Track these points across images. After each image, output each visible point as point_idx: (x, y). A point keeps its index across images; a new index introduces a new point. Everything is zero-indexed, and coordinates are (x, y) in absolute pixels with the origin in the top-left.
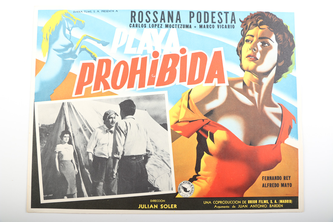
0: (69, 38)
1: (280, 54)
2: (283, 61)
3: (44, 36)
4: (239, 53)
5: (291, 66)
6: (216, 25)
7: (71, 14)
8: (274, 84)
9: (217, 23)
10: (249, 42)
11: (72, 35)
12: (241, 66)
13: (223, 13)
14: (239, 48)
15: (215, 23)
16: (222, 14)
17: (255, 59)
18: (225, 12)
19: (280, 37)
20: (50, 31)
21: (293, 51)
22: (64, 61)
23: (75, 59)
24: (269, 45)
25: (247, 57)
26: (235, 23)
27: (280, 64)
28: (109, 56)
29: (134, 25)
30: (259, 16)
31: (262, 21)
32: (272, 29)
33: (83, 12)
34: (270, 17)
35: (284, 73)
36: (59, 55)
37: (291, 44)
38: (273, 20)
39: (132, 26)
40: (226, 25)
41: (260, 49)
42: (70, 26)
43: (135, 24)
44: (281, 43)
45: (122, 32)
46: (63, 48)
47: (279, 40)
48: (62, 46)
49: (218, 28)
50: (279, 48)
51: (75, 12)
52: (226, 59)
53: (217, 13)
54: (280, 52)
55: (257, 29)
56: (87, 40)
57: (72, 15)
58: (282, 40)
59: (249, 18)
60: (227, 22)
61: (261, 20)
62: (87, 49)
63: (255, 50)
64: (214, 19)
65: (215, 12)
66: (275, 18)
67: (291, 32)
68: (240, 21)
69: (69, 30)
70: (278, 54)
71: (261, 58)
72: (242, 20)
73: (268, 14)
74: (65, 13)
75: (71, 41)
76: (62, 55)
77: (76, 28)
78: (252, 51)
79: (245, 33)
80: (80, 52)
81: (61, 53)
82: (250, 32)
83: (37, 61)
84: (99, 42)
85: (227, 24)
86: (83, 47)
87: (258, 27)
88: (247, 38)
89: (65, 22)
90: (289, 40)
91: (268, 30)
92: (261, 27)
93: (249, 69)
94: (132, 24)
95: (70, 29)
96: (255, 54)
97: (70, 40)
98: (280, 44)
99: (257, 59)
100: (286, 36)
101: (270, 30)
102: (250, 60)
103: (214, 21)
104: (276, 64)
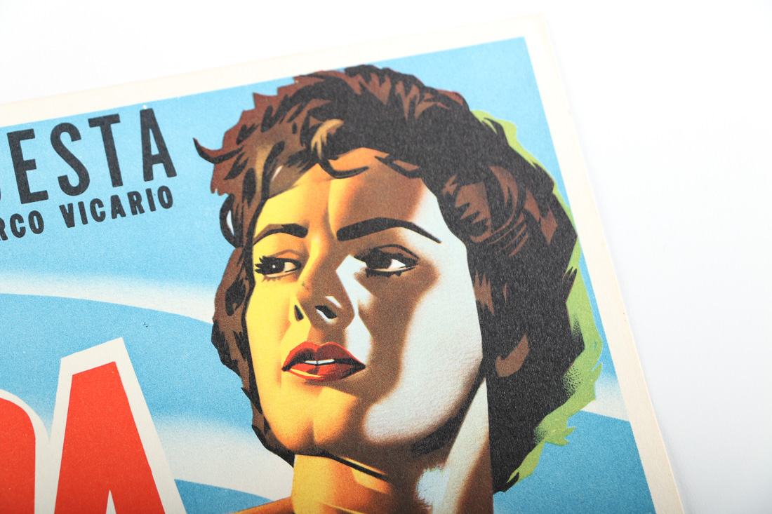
1: (495, 302)
2: (525, 340)
4: (236, 354)
5: (580, 364)
6: (50, 210)
8: (498, 497)
9: (58, 197)
10: (280, 268)
12: (264, 432)
13: (83, 128)
14: (225, 319)
15: (43, 196)
16: (75, 136)
17: (342, 368)
18: (93, 122)
19: (472, 197)
21: (573, 264)
24: (411, 260)
25: (287, 368)
26: (171, 172)
27: (507, 367)
30: (314, 104)
31: (339, 130)
32: (408, 159)
34: (382, 91)
35: (549, 410)
37: (549, 228)
38: (406, 106)
40: (115, 200)
41: (360, 296)
44: (487, 235)
47: (469, 220)
49: (70, 223)
50: (478, 264)
52: (158, 407)
53: (43, 137)
54: (487, 288)
55: (318, 181)
58: (485, 214)
59: (253, 128)
60: (117, 180)
61: (332, 124)
63: (330, 314)
64: (29, 173)
65: (29, 134)
66: (414, 91)
67: (530, 154)
68: (203, 152)
70: (478, 303)
71: (377, 356)
72: (214, 143)
73: (368, 79)
78: (316, 322)
79: (247, 223)
82: (277, 210)
85: (122, 193)
87: (317, 167)
88: (262, 250)
90: (531, 206)
91: (389, 173)
92: (336, 164)
93: (319, 437)
96: (337, 335)
98: (479, 239)
99: (358, 366)
100: (507, 183)
101: (398, 169)
102: (311, 382)
103: (33, 189)
104: (485, 370)
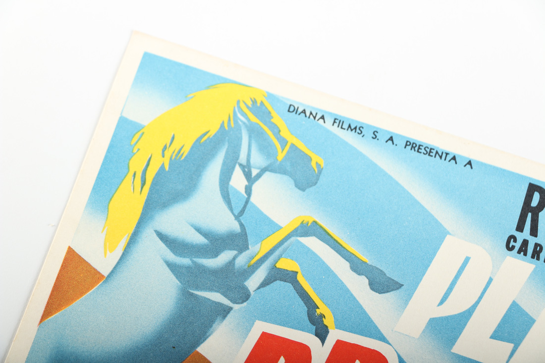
0: (238, 208)
3: (137, 165)
7: (274, 114)
11: (252, 199)
20: (168, 154)
22: (186, 295)
23: (236, 307)
28: (383, 339)
29: (525, 243)
33: (329, 121)
36: (171, 266)
39: (518, 245)
42: (258, 160)
43: (532, 241)
45: (467, 260)
46: (200, 240)
48: (199, 230)
51: (296, 110)
56: (313, 243)
57: (277, 120)
62: (300, 278)
69: (248, 175)
74: (254, 102)
75: (242, 225)
76: (188, 268)
77: (279, 175)
80: (264, 284)
81: (186, 261)
83: (72, 259)
84: (358, 267)
86: (286, 264)
89: (240, 139)
94: (520, 237)
95: (254, 172)
97: (237, 217)
